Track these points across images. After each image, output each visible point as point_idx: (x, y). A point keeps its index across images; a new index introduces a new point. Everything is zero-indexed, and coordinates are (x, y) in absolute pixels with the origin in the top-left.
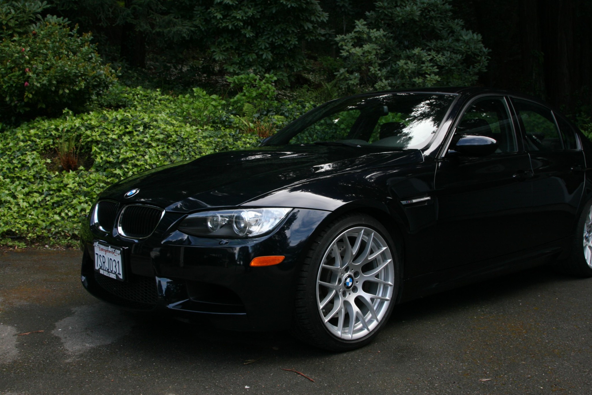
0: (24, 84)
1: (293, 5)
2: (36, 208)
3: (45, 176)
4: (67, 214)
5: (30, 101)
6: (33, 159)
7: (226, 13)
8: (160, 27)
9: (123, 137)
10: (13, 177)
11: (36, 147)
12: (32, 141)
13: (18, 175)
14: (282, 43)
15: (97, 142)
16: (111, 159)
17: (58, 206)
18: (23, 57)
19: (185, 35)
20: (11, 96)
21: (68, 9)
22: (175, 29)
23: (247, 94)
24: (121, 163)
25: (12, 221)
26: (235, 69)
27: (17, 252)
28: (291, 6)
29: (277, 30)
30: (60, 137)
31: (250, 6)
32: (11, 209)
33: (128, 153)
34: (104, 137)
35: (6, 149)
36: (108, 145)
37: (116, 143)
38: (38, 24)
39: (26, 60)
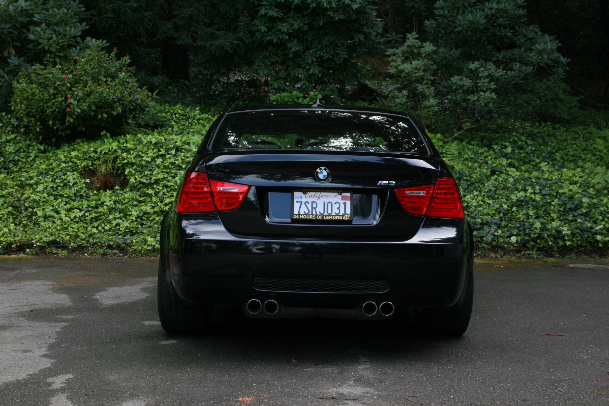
0: (66, 109)
1: (341, 17)
2: (77, 222)
3: (84, 195)
4: (103, 228)
5: (71, 125)
6: (74, 179)
7: (271, 26)
8: (202, 40)
9: (156, 159)
10: (57, 195)
11: (77, 168)
12: (73, 162)
13: (61, 193)
14: (331, 57)
15: (132, 164)
16: (145, 181)
17: (96, 221)
18: (64, 84)
19: (228, 49)
20: (54, 120)
21: (107, 25)
22: (217, 43)
24: (153, 184)
25: (57, 233)
26: (280, 85)
27: (61, 258)
28: (339, 18)
29: (325, 43)
30: (98, 159)
31: (296, 18)
32: (55, 223)
33: (160, 175)
34: (139, 159)
35: (50, 170)
36: (142, 167)
37: (149, 165)
38: (78, 48)
39: (67, 87)
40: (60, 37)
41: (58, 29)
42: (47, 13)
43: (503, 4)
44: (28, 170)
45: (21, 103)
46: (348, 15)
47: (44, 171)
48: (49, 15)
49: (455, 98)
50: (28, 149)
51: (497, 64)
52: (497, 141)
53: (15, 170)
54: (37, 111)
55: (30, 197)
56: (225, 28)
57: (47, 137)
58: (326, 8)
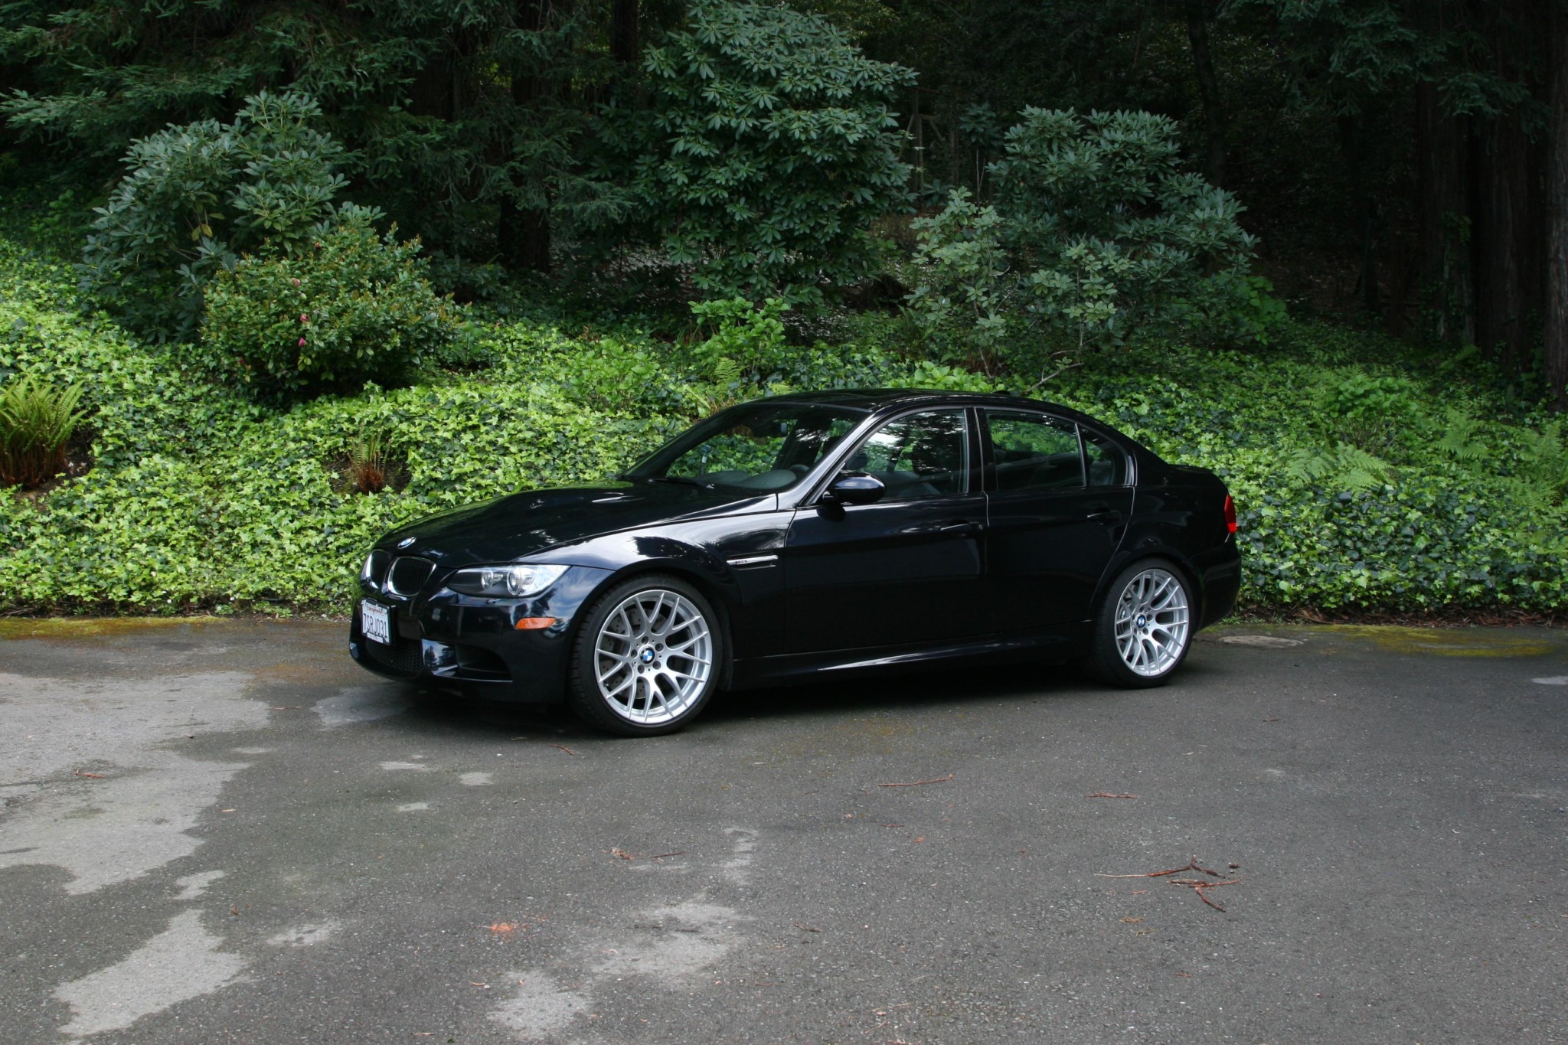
0: (298, 341)
1: (826, 158)
2: (311, 555)
3: (328, 502)
5: (309, 370)
6: (310, 472)
7: (696, 173)
8: (566, 200)
9: (462, 435)
10: (277, 503)
11: (316, 451)
12: (310, 441)
13: (284, 499)
14: (808, 231)
15: (417, 444)
16: (439, 475)
17: (346, 553)
18: (296, 296)
19: (613, 216)
20: (277, 361)
22: (593, 205)
23: (725, 339)
24: (455, 481)
25: (273, 575)
26: (713, 284)
27: (277, 623)
28: (823, 160)
29: (797, 206)
30: (355, 434)
31: (744, 159)
32: (271, 556)
33: (467, 465)
34: (431, 434)
35: (267, 454)
36: (435, 449)
37: (448, 446)
38: (327, 223)
39: (301, 301)
40: (293, 204)
41: (290, 189)
42: (271, 160)
43: (1135, 133)
44: (229, 453)
45: (219, 329)
46: (840, 153)
47: (257, 458)
48: (274, 163)
49: (1042, 310)
50: (231, 413)
51: (1124, 244)
52: (1123, 392)
53: (206, 453)
54: (246, 344)
55: (228, 506)
56: (610, 176)
57: (267, 390)
58: (799, 140)
